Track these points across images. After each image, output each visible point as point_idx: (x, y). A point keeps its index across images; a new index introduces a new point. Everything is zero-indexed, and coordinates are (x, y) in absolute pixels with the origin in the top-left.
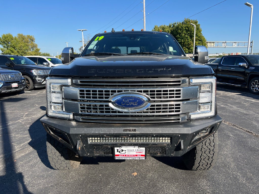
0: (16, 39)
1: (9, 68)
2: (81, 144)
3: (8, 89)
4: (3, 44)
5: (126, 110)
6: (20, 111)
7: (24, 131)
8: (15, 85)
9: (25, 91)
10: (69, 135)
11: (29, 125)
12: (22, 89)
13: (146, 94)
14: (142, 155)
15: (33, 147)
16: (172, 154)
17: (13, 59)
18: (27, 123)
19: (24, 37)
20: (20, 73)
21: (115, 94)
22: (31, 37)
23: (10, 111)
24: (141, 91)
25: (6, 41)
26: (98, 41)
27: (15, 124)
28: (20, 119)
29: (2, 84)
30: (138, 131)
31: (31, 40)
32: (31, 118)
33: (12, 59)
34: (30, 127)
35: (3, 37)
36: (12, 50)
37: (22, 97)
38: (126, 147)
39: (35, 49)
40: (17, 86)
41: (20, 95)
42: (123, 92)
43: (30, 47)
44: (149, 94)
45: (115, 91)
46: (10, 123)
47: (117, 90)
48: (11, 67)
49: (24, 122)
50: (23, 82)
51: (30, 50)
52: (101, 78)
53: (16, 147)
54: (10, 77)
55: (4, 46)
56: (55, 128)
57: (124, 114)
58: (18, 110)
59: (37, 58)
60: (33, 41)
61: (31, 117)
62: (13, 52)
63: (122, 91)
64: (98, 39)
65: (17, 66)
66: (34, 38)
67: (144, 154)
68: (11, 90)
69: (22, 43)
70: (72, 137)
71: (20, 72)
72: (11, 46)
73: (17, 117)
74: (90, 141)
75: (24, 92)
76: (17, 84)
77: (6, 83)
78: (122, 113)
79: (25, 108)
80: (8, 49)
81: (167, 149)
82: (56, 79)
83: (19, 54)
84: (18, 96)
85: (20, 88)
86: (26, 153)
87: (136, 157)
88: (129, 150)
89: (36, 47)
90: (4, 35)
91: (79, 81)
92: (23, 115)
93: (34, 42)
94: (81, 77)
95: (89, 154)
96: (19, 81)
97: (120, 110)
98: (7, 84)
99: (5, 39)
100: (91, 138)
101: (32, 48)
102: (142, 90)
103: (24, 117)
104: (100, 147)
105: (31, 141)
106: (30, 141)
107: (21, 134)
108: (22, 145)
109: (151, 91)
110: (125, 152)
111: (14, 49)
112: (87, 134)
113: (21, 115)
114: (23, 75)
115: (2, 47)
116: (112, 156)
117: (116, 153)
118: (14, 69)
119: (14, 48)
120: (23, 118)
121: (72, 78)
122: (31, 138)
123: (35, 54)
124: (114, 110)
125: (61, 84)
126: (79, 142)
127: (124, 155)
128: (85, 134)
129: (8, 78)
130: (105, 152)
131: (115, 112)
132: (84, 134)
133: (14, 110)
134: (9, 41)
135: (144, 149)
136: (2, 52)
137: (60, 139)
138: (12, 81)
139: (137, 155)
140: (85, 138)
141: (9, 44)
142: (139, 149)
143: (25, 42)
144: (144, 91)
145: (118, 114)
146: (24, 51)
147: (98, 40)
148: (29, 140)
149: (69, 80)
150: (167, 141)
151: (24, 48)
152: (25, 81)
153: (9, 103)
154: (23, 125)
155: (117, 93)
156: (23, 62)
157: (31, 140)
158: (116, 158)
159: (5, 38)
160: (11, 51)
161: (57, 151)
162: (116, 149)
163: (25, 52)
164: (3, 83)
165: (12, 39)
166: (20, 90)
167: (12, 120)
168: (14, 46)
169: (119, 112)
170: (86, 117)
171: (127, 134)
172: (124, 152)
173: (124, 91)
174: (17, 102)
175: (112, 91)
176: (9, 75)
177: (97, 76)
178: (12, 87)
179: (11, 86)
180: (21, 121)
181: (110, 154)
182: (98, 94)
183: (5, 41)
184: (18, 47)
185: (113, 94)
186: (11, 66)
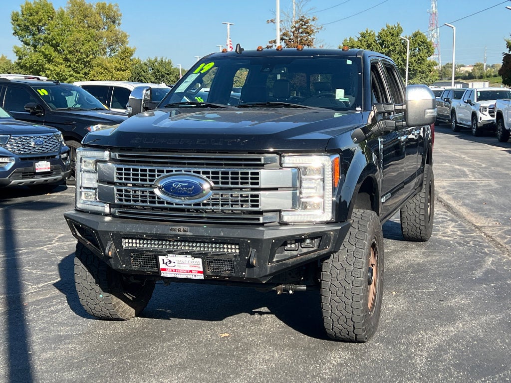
0: (61, 16)
1: (33, 118)
2: (113, 247)
3: (25, 175)
4: (23, 33)
5: (177, 201)
6: (48, 231)
7: (50, 265)
8: (43, 166)
9: (68, 186)
10: (96, 231)
11: (61, 257)
12: (59, 177)
13: (207, 177)
14: (199, 272)
15: (60, 290)
16: (244, 273)
17: (46, 93)
18: (57, 253)
19: (87, 9)
20: (60, 133)
21: (162, 175)
22: (110, 8)
23: (26, 228)
24: (199, 172)
25: (33, 24)
26: (199, 74)
27: (33, 253)
28: (46, 245)
29: (13, 163)
30: (190, 232)
31: (108, 17)
32: (68, 245)
33: (43, 92)
34: (63, 261)
35: (25, 13)
36: (47, 53)
37: (58, 201)
38: (174, 255)
39: (119, 49)
40: (49, 170)
41: (55, 196)
42: (174, 172)
43: (104, 42)
44: (211, 177)
45: (162, 171)
46: (23, 250)
47: (165, 169)
48: (40, 116)
49: (52, 251)
50: (65, 159)
51: (105, 53)
52: (147, 151)
53: (30, 287)
54: (33, 144)
55: (24, 39)
56: (81, 224)
57: (174, 206)
58: (43, 227)
59: (112, 87)
60: (114, 22)
61: (69, 243)
62: (50, 61)
63: (172, 171)
64: (202, 69)
65: (55, 113)
66: (119, 13)
67: (201, 269)
68: (32, 178)
69: (79, 32)
70: (101, 236)
71: (59, 129)
72: (47, 41)
73: (40, 242)
74: (126, 244)
75: (67, 188)
76: (49, 163)
77: (22, 159)
78: (172, 204)
79: (60, 224)
80: (35, 51)
81: (235, 263)
82: (92, 150)
83: (70, 66)
84: (50, 196)
85: (56, 175)
86: (47, 297)
87: (190, 274)
88: (180, 262)
89: (123, 42)
90: (27, 4)
91: (117, 154)
92: (54, 237)
93: (119, 24)
94: (121, 150)
95: (124, 266)
96: (54, 157)
97: (169, 199)
98: (26, 162)
99: (31, 18)
100: (127, 241)
101: (109, 46)
102: (201, 170)
103: (54, 241)
104: (139, 255)
105: (59, 281)
106: (57, 281)
107: (42, 270)
108: (41, 285)
109: (213, 173)
110: (174, 264)
111: (56, 50)
112: (121, 232)
113: (49, 238)
114: (66, 139)
115: (20, 45)
116: (157, 271)
117: (162, 266)
118: (47, 123)
119: (55, 46)
120: (52, 244)
121: (112, 149)
122: (61, 277)
123: (118, 67)
124: (161, 200)
125: (95, 159)
126: (109, 243)
127: (174, 271)
128: (118, 232)
129: (29, 146)
130: (144, 262)
131: (162, 203)
132: (116, 232)
133: (35, 228)
134: (41, 24)
135: (200, 260)
136: (20, 58)
137: (88, 243)
138: (37, 154)
139: (191, 271)
140: (118, 238)
141: (42, 36)
142: (193, 261)
143: (89, 27)
144: (204, 173)
145: (166, 205)
146: (84, 56)
147: (199, 72)
148: (57, 279)
149: (107, 153)
150: (234, 250)
151: (86, 47)
152: (68, 155)
153: (25, 212)
154: (50, 256)
155: (165, 174)
156: (71, 101)
157: (59, 279)
158: (162, 275)
159: (31, 15)
160: (46, 56)
161: (90, 274)
162: (161, 258)
163: (88, 59)
164: (16, 159)
165: (52, 18)
166: (55, 179)
167: (27, 245)
168: (54, 42)
169: (168, 203)
170: (125, 210)
171: (175, 235)
172: (172, 264)
173: (176, 171)
174: (45, 211)
175: (159, 171)
176: (31, 138)
177: (141, 148)
178: (37, 171)
179: (35, 169)
180: (46, 249)
181: (154, 267)
182: (141, 174)
183: (28, 24)
184: (67, 45)
185: (160, 175)
186: (38, 112)
